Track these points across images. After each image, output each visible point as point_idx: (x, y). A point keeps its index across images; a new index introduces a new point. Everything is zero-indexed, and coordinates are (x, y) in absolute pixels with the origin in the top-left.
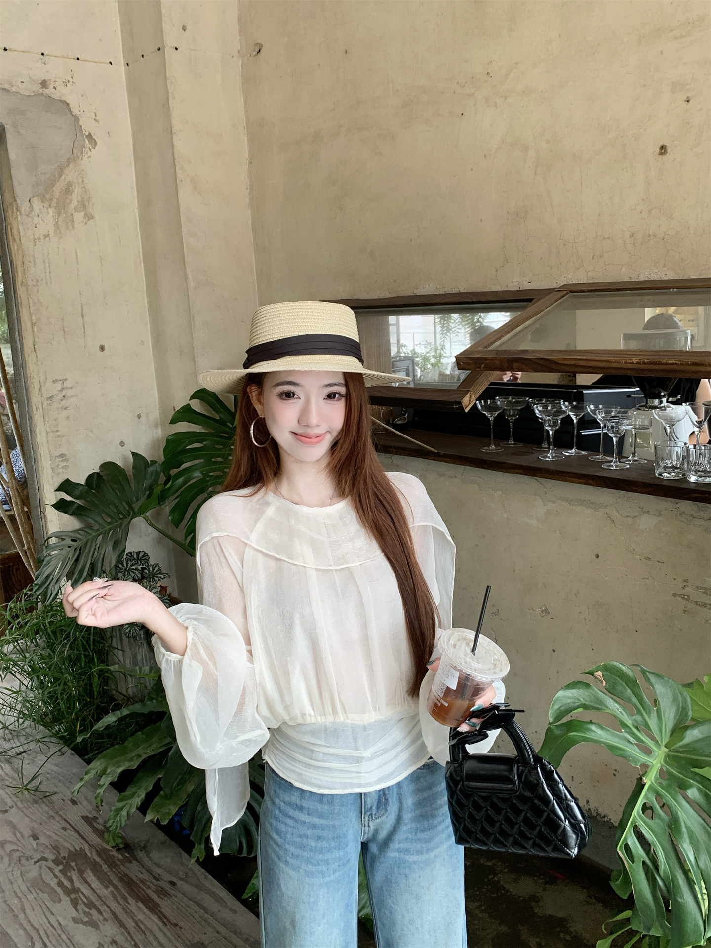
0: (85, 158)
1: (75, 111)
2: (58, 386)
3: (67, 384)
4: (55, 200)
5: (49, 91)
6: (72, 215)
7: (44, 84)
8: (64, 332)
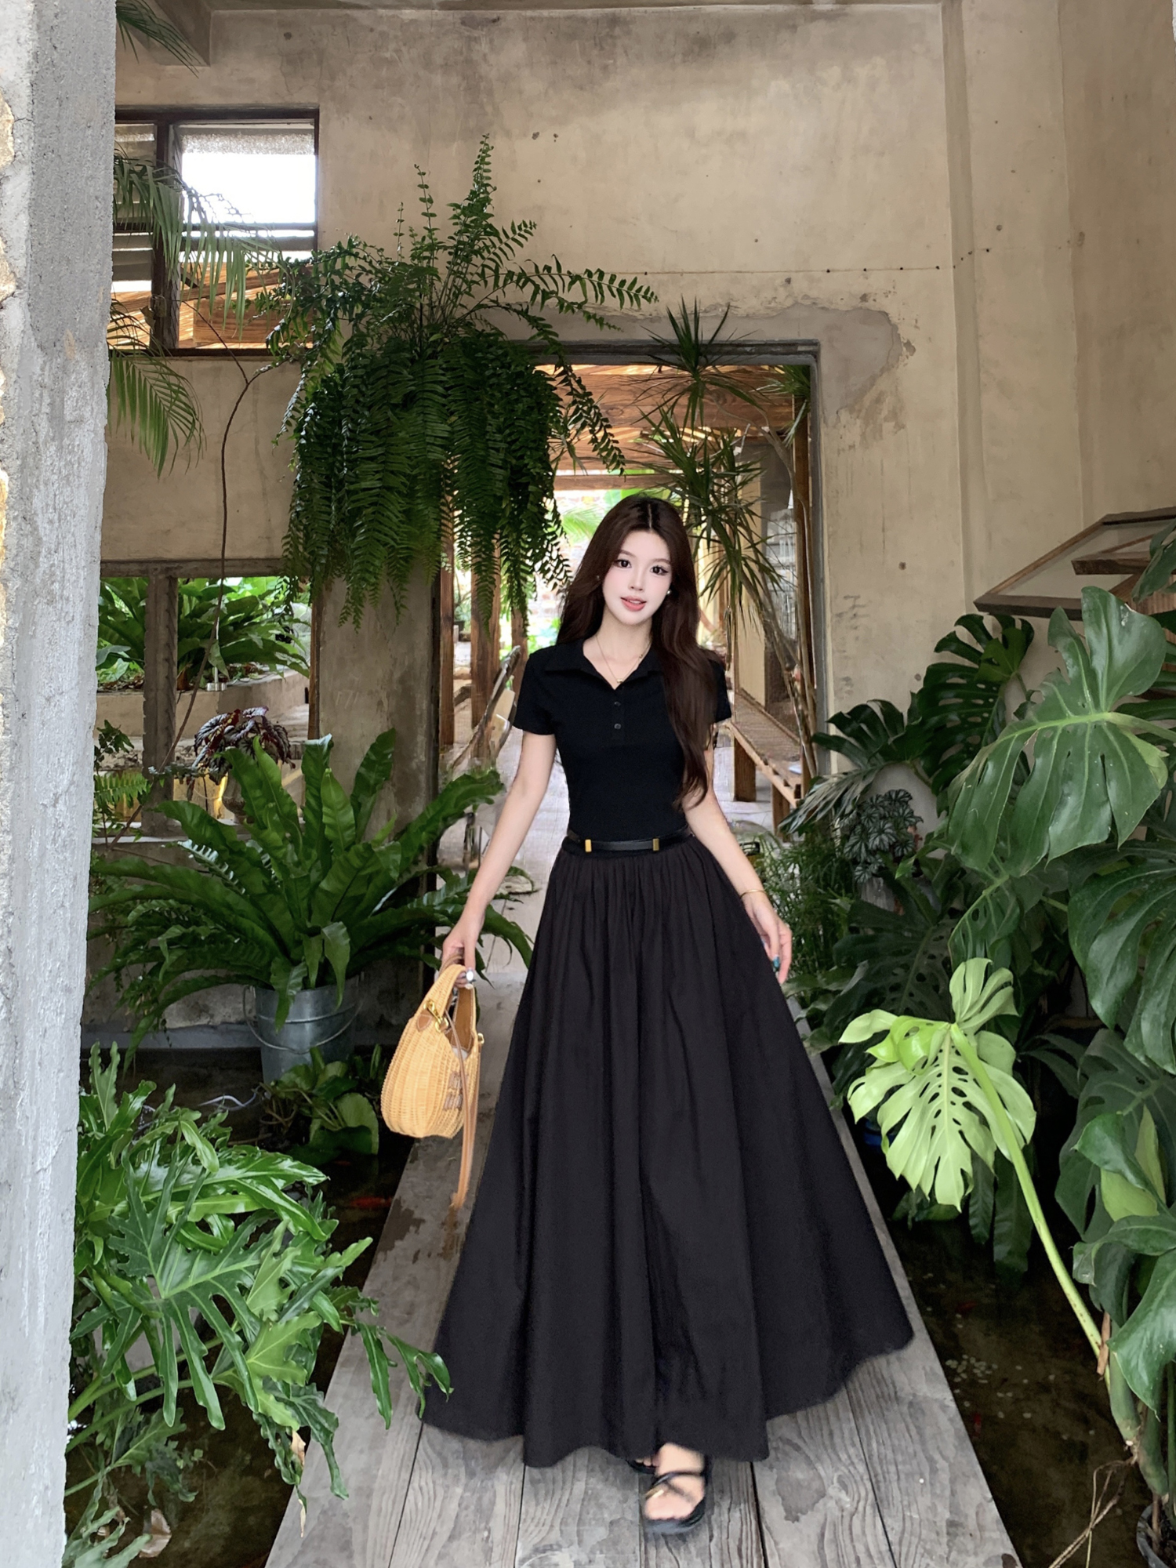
0: (901, 366)
1: (894, 320)
2: (850, 603)
3: (860, 602)
4: (864, 411)
5: (870, 304)
6: (881, 425)
7: (864, 298)
8: (862, 545)
